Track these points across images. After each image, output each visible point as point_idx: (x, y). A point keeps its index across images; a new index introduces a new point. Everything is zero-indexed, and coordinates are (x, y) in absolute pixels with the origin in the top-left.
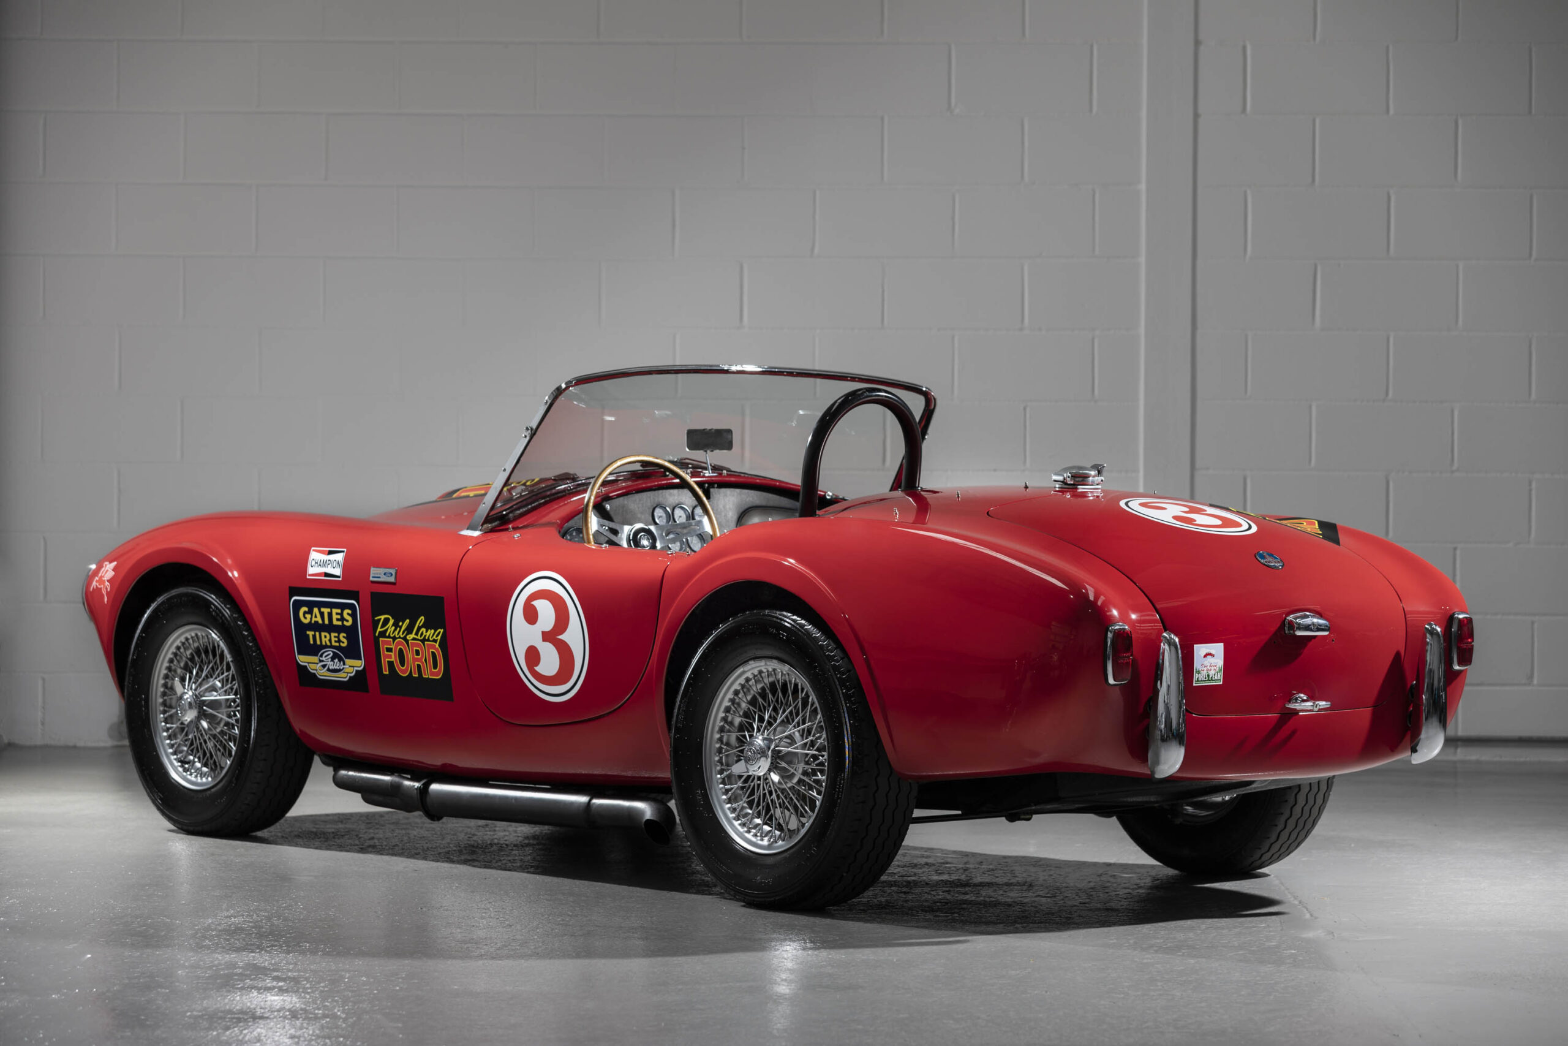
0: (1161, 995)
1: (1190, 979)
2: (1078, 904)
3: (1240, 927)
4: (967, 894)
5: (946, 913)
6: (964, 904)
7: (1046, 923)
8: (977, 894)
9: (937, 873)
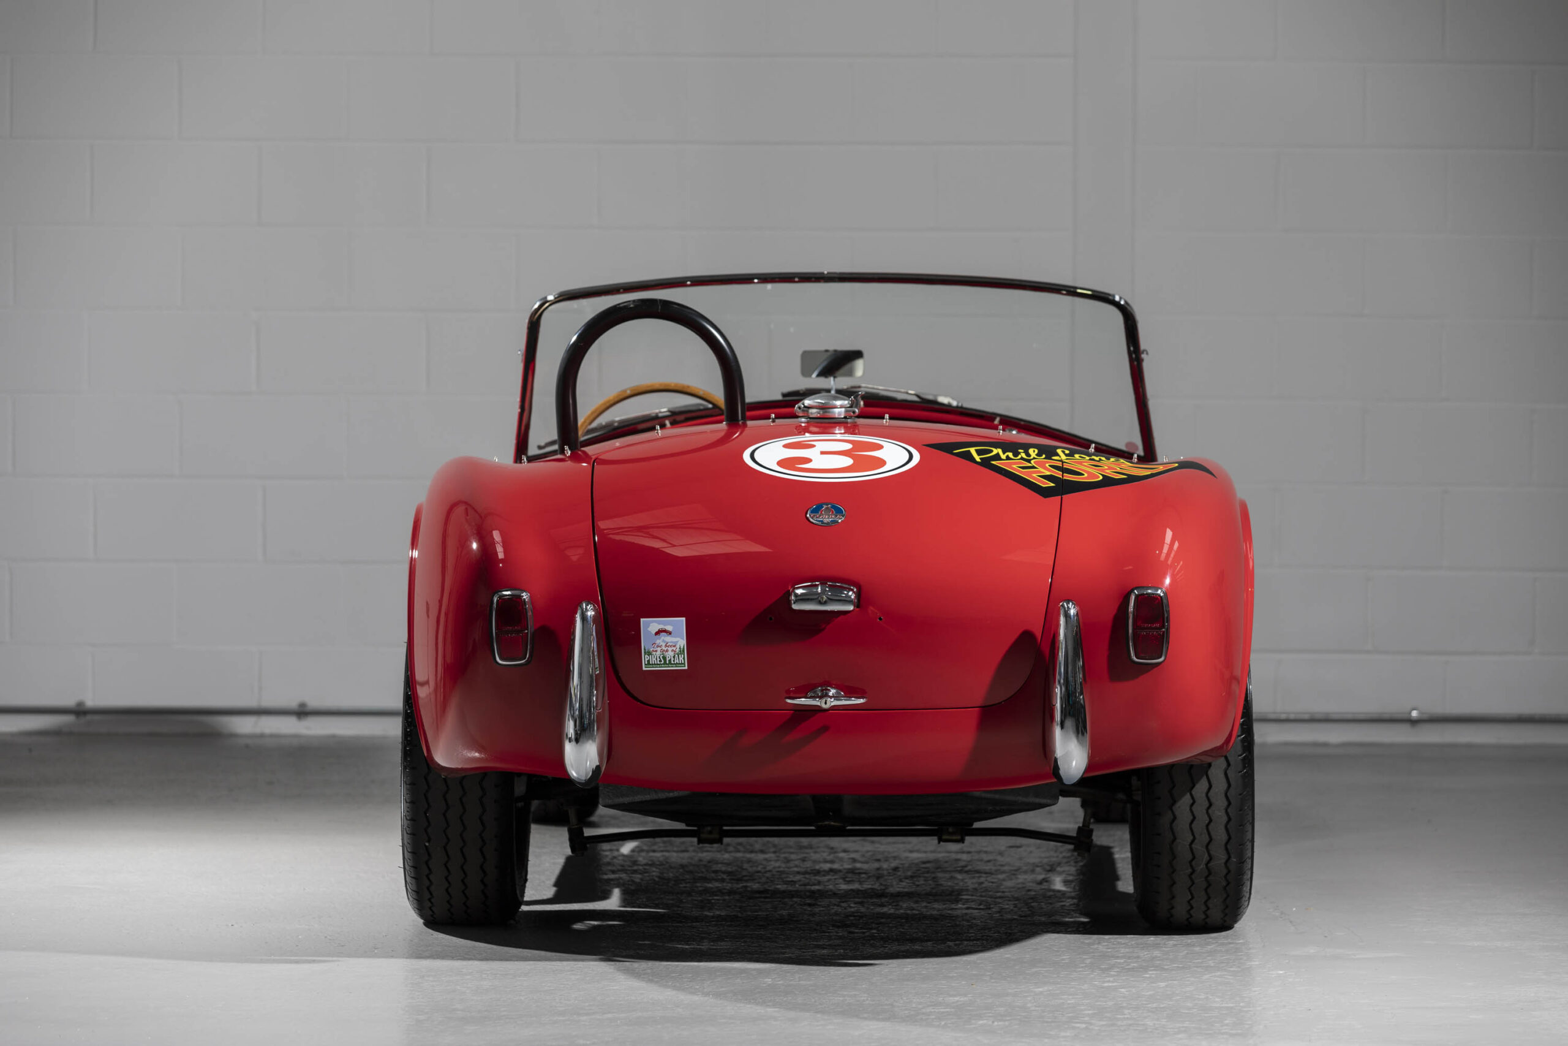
0: (1130, 1025)
1: (1162, 1006)
2: (1019, 918)
3: (1213, 943)
4: (884, 906)
5: (861, 928)
6: (882, 918)
7: (983, 940)
8: (896, 906)
9: (845, 881)
